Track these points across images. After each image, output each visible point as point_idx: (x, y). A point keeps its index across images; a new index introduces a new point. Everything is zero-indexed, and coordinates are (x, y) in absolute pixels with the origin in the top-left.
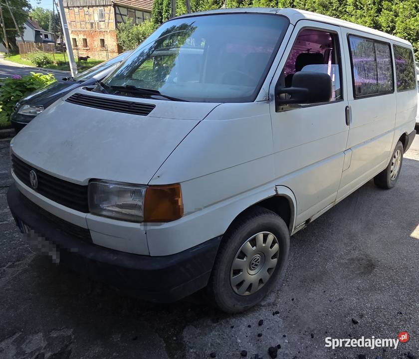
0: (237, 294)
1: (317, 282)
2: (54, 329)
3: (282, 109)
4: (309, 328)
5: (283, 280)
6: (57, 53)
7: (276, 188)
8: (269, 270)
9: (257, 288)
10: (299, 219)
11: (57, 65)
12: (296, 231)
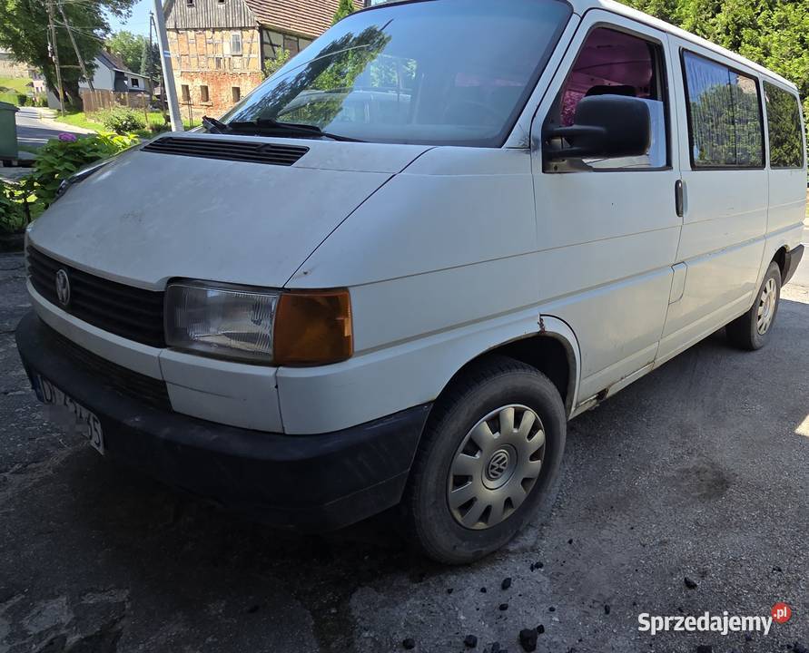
0: (460, 525)
1: (619, 511)
2: (92, 590)
3: (556, 168)
4: (601, 595)
5: (553, 506)
6: (152, 112)
7: (541, 320)
8: (525, 481)
9: (501, 515)
10: (585, 388)
11: (150, 131)
12: (579, 412)
